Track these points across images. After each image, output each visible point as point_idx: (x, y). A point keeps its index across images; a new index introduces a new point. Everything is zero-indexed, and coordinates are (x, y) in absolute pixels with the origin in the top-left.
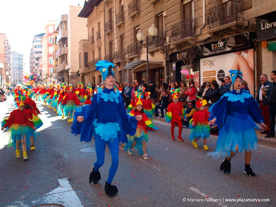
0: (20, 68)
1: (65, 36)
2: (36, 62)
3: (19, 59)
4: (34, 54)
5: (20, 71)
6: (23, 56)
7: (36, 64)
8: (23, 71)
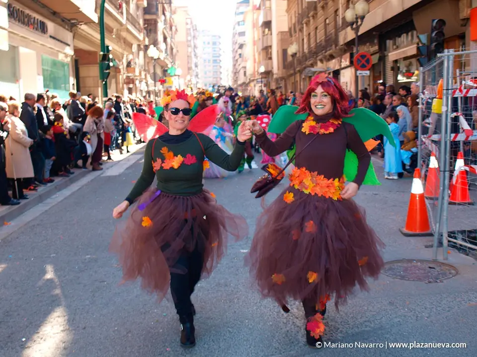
0: (216, 60)
1: (269, 19)
3: (214, 43)
4: (237, 36)
5: (216, 66)
6: (220, 37)
7: (240, 54)
8: (221, 65)
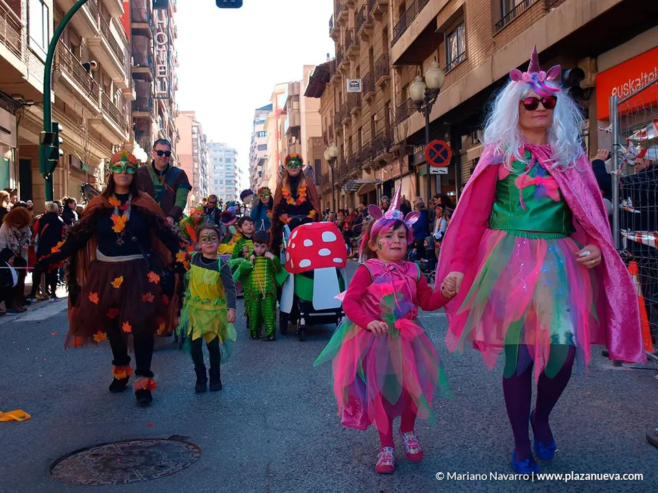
0: (231, 181)
1: (297, 124)
2: (259, 169)
3: (228, 160)
4: (256, 150)
5: (230, 188)
6: (235, 152)
7: (260, 173)
8: (236, 187)
